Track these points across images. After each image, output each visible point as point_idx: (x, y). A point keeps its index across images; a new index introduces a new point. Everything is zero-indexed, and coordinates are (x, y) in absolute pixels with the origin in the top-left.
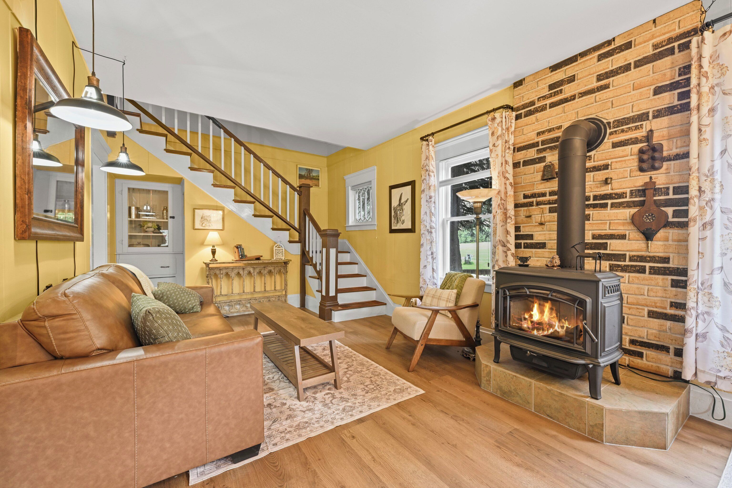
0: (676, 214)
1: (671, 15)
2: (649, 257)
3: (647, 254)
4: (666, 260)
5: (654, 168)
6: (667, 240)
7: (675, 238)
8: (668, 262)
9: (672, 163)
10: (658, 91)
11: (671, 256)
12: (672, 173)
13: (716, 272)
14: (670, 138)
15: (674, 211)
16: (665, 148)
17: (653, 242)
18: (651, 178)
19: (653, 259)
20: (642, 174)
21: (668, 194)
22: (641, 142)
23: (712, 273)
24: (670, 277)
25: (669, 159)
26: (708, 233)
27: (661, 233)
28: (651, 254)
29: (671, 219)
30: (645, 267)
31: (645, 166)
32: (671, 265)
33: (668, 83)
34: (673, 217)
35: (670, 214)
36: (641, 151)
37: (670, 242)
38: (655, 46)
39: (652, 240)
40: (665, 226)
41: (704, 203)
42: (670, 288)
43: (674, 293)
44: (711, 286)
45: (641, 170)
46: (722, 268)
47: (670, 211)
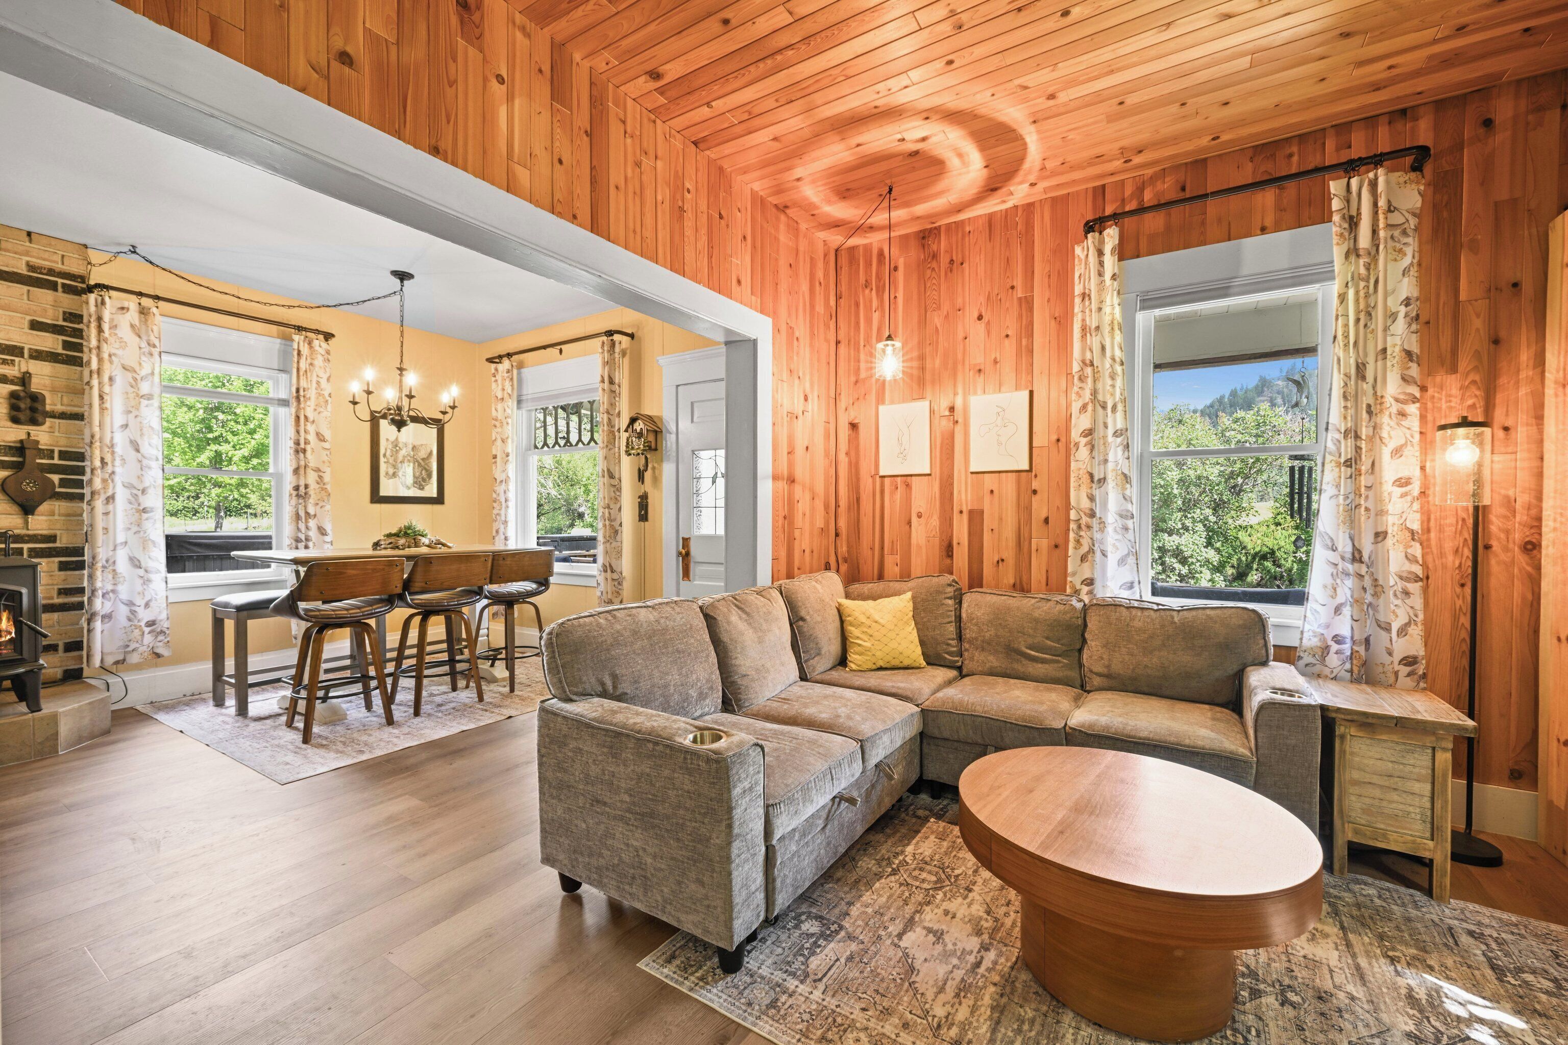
0: (63, 483)
1: (53, 242)
2: (28, 536)
3: (24, 532)
4: (52, 538)
5: (34, 422)
6: (52, 514)
7: (62, 511)
8: (55, 541)
9: (57, 421)
10: (35, 326)
11: (58, 533)
12: (57, 434)
13: (118, 548)
14: (54, 390)
15: (61, 480)
16: (48, 401)
17: (35, 517)
18: (29, 434)
19: (33, 538)
20: (14, 426)
21: (53, 458)
22: (12, 382)
23: (114, 550)
24: (57, 560)
25: (53, 415)
26: (110, 507)
27: (44, 507)
28: (30, 532)
29: (58, 490)
30: (22, 549)
31: (22, 416)
32: (58, 545)
33: (49, 322)
34: (60, 486)
35: (57, 482)
36: (13, 395)
37: (56, 517)
38: (31, 267)
39: (33, 514)
40: (50, 498)
41: (107, 476)
42: (57, 573)
43: (63, 577)
44: (114, 562)
45: (15, 420)
46: (126, 543)
47: (55, 478)
